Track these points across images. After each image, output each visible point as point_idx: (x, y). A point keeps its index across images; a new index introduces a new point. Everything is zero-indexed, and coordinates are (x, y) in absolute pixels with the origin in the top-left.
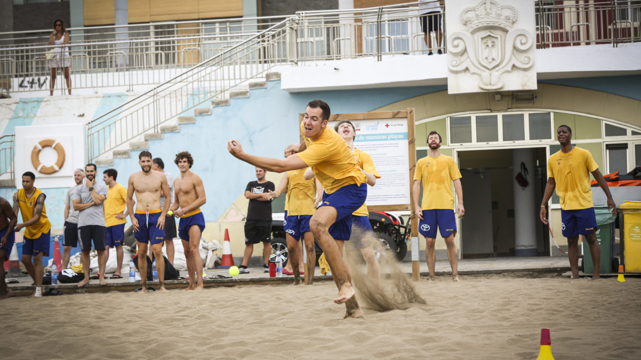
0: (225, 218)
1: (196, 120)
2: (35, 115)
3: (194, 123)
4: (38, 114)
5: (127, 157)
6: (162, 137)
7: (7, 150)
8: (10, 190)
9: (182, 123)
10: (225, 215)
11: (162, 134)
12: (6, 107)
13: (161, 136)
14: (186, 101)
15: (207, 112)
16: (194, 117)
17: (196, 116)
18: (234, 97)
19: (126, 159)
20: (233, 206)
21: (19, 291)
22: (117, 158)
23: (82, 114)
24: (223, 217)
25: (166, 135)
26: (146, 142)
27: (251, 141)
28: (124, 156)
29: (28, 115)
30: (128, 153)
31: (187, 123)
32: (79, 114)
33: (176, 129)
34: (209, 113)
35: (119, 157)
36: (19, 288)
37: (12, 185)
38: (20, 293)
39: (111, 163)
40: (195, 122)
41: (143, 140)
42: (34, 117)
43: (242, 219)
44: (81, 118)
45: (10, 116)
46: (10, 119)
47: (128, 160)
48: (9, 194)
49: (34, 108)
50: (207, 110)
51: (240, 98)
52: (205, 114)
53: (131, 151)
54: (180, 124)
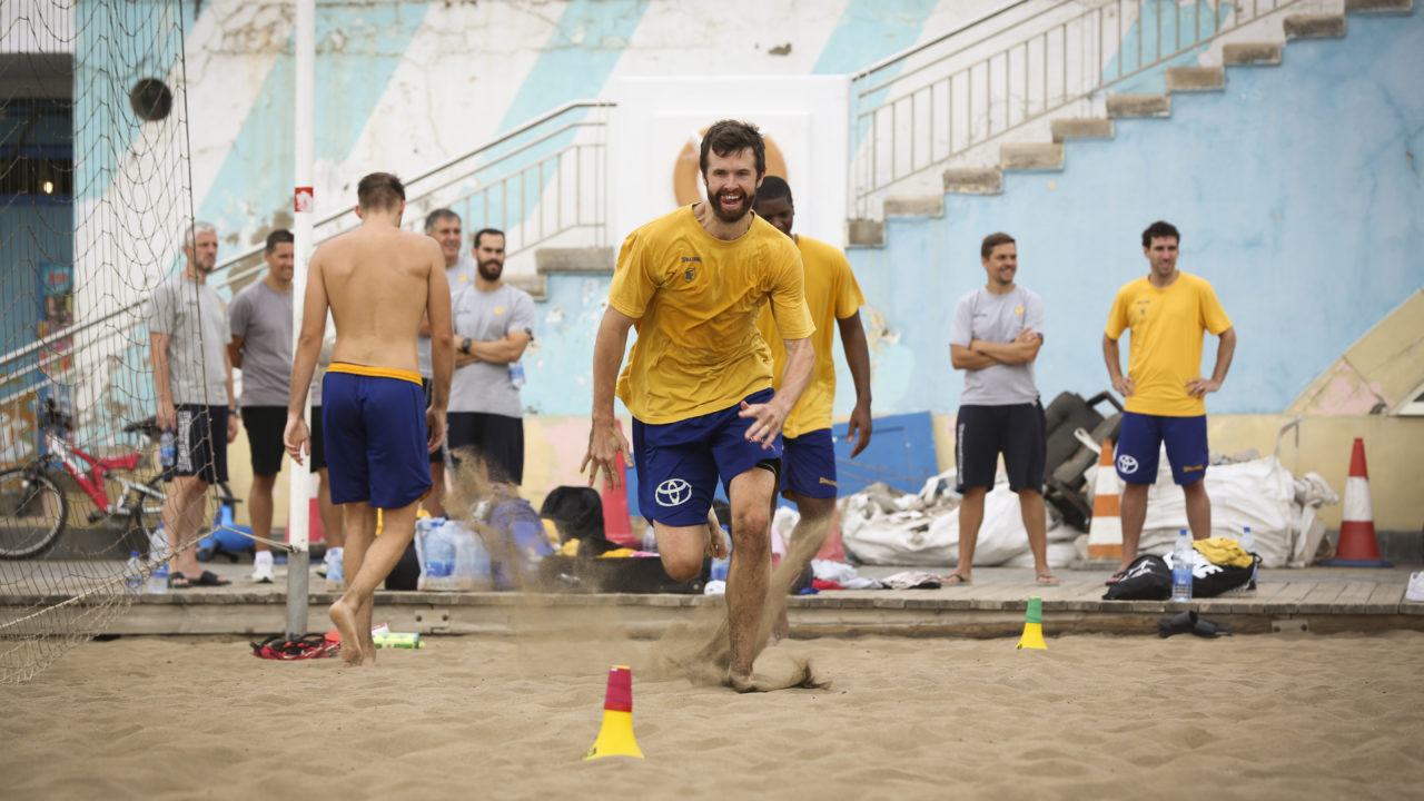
0: (1315, 401)
1: (1227, 80)
2: (627, 41)
3: (1222, 92)
4: (637, 38)
5: (991, 190)
6: (1112, 130)
7: (583, 150)
8: (595, 282)
9: (1179, 88)
10: (1313, 392)
11: (1112, 123)
12: (529, 12)
13: (1108, 128)
14: (1135, 17)
15: (1269, 56)
16: (1223, 70)
17: (1227, 66)
18: (1361, 11)
19: (987, 200)
20: (1343, 364)
21: (1071, 618)
22: (956, 193)
23: (782, 44)
24: (1308, 400)
25: (1125, 127)
26: (1056, 147)
27: (1410, 155)
28: (982, 189)
29: (601, 41)
30: (997, 178)
31: (1198, 88)
32: (772, 46)
33: (1159, 106)
34: (1274, 61)
35: (963, 189)
36: (1077, 607)
37: (605, 266)
38: (1075, 623)
39: (938, 209)
40: (1223, 86)
41: (1047, 138)
42: (621, 48)
43: (1369, 408)
44: (779, 59)
45: (542, 42)
46: (542, 50)
47: (995, 201)
48: (592, 294)
49: (624, 17)
50: (1266, 50)
51: (1379, 15)
52: (1259, 62)
53: (1005, 173)
54: (1172, 93)
